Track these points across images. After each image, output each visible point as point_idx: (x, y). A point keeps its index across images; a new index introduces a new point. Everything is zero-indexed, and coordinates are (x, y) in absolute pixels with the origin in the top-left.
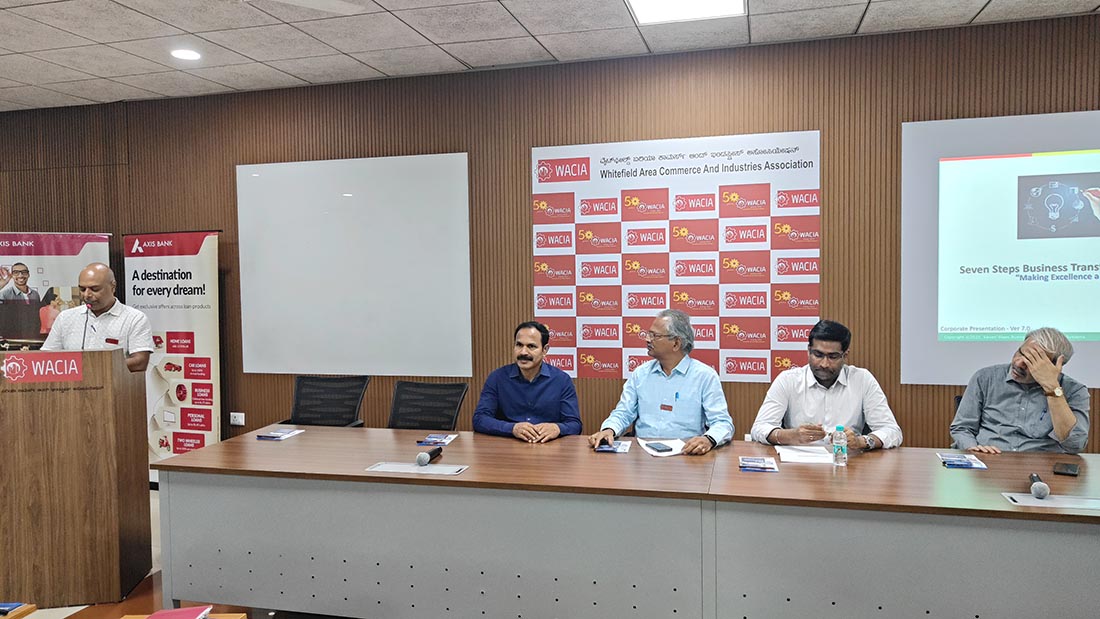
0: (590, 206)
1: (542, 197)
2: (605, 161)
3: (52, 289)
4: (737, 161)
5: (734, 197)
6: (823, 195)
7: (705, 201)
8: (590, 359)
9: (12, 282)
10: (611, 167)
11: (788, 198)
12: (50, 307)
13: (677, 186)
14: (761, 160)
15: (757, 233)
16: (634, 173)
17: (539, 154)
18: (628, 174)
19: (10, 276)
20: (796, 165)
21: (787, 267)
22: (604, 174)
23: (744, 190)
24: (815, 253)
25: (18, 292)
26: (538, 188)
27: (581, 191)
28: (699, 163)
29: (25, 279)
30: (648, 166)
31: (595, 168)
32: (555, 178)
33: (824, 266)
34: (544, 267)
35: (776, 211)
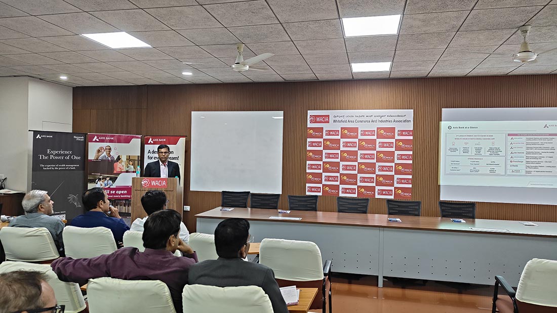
0: (329, 133)
1: (311, 128)
2: (335, 117)
3: (119, 156)
4: (383, 119)
5: (382, 132)
6: (414, 132)
7: (372, 133)
8: (327, 189)
9: (105, 153)
10: (337, 119)
11: (401, 133)
12: (118, 163)
13: (361, 127)
14: (392, 119)
15: (390, 145)
16: (346, 122)
17: (310, 113)
18: (343, 122)
19: (105, 151)
20: (405, 121)
21: (401, 157)
22: (334, 121)
23: (385, 129)
24: (411, 153)
25: (107, 157)
26: (309, 125)
27: (326, 127)
28: (370, 119)
29: (110, 152)
30: (351, 119)
31: (331, 119)
32: (316, 122)
33: (414, 157)
34: (311, 154)
35: (397, 137)
